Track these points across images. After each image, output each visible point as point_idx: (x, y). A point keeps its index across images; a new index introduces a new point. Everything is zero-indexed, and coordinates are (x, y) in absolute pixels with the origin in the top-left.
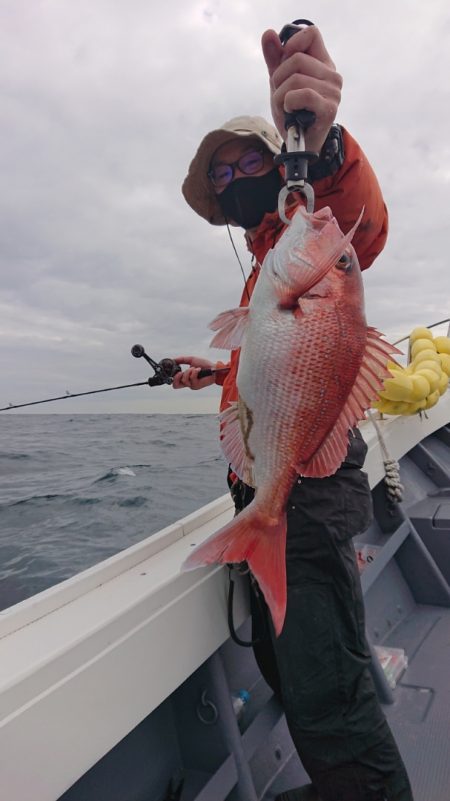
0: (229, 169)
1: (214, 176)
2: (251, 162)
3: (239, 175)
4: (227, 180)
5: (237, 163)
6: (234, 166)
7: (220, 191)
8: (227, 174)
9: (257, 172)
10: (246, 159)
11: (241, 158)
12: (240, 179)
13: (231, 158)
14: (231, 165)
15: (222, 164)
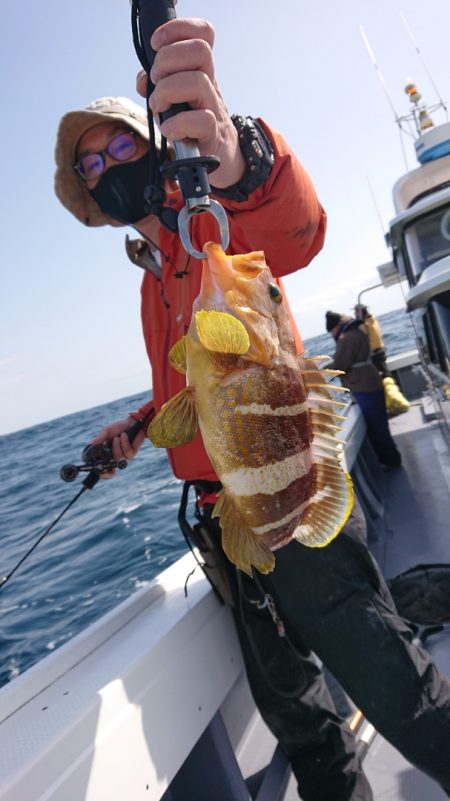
0: (99, 159)
1: (82, 169)
2: (124, 146)
3: (110, 163)
4: (98, 171)
5: (106, 150)
6: (104, 153)
7: (92, 185)
8: (97, 164)
9: (132, 157)
10: (117, 143)
11: (109, 144)
12: (112, 168)
13: (98, 144)
14: (100, 153)
15: (88, 153)
